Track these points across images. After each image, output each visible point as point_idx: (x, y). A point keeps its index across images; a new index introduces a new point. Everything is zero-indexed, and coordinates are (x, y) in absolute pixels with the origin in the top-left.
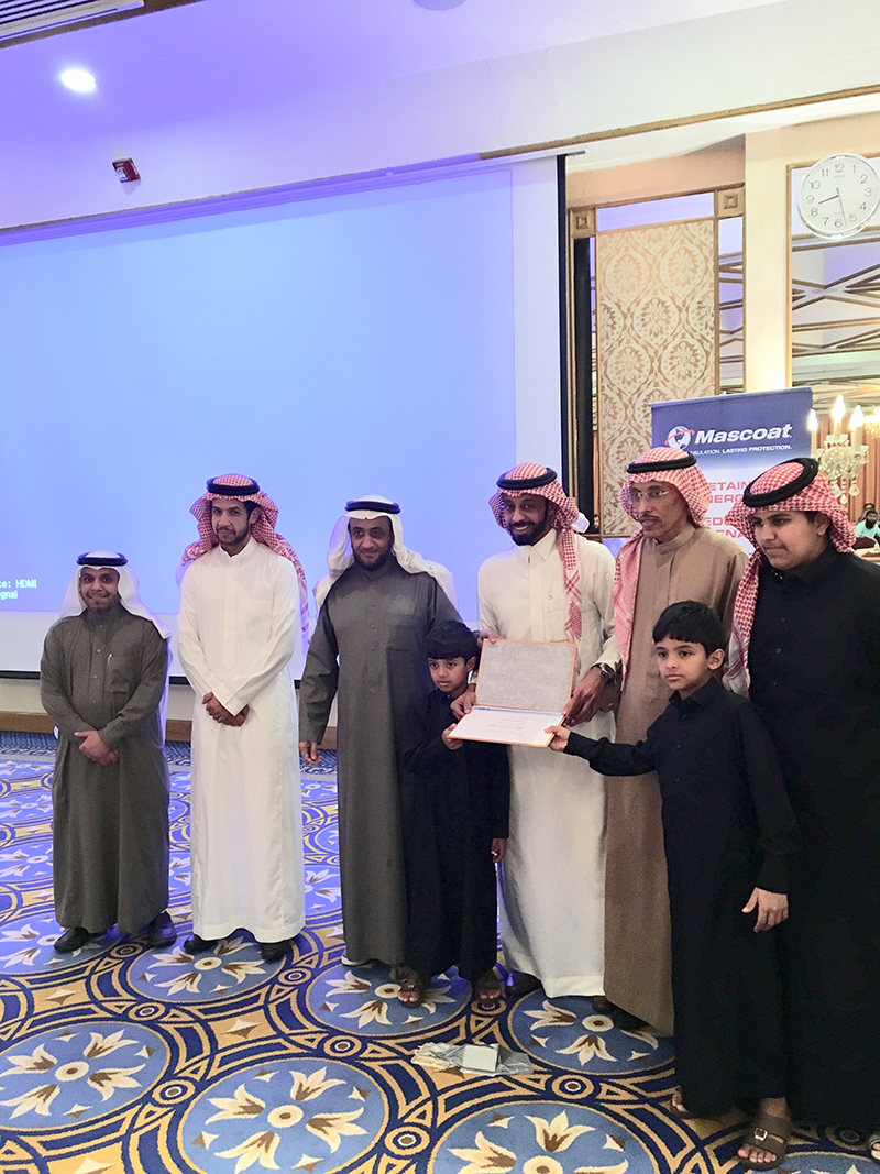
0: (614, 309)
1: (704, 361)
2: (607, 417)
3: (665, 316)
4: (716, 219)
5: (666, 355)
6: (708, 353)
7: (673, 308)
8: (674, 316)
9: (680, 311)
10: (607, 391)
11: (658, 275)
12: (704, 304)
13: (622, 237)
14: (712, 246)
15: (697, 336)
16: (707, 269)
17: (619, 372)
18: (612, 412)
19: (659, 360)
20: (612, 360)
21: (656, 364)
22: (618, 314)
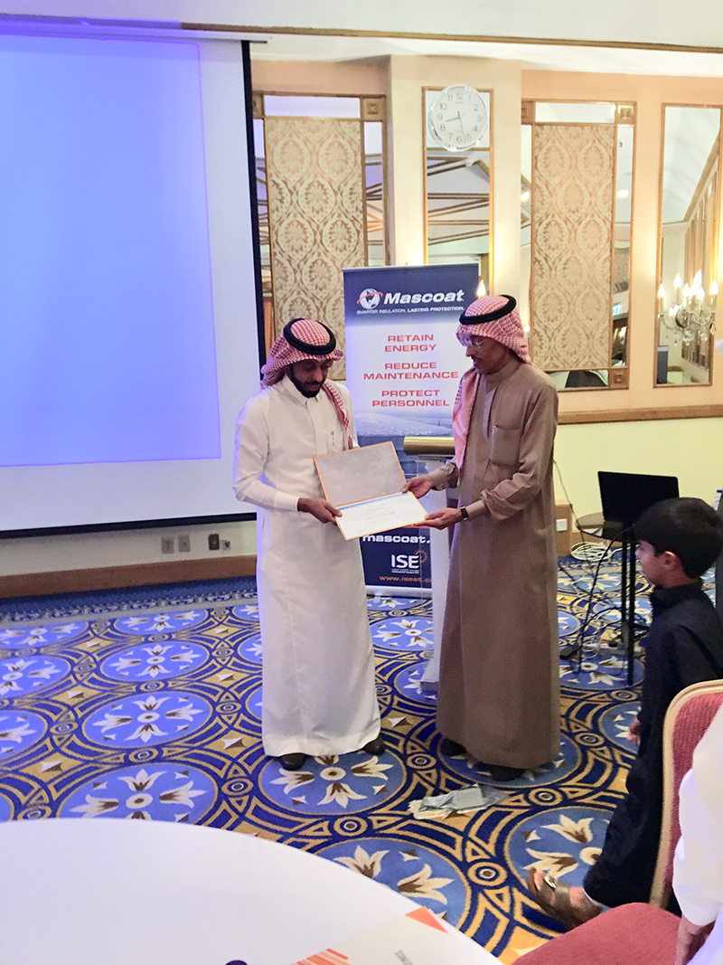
0: (282, 185)
1: (356, 237)
2: (280, 280)
3: (324, 197)
4: (362, 121)
5: (326, 230)
6: (358, 232)
7: (330, 191)
8: (332, 198)
9: (336, 194)
10: (279, 256)
11: (317, 162)
12: (355, 191)
13: (286, 124)
14: (359, 143)
15: (350, 216)
16: (356, 162)
17: (288, 242)
18: (283, 276)
19: (321, 234)
20: (282, 230)
21: (318, 237)
22: (285, 190)
